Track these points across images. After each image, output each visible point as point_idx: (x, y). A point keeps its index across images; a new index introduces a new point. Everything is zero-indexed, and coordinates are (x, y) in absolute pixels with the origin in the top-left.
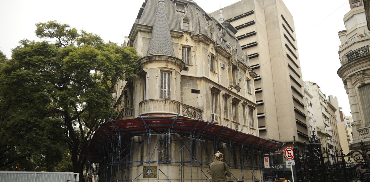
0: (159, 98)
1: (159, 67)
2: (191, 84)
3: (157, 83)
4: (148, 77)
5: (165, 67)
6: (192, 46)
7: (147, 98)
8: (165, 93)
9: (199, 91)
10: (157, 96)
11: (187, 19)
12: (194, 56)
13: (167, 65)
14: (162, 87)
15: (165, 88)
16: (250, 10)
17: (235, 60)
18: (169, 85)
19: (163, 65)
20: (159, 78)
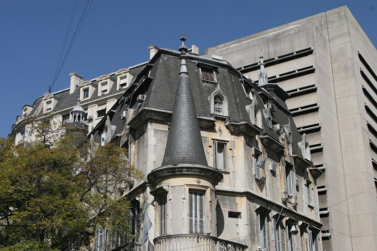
0: (188, 233)
1: (187, 185)
2: (228, 203)
3: (185, 209)
4: (170, 200)
5: (197, 184)
6: (228, 141)
7: (170, 232)
8: (196, 225)
9: (240, 213)
10: (186, 231)
11: (220, 96)
12: (231, 158)
13: (198, 180)
14: (191, 215)
15: (196, 217)
16: (307, 47)
17: (289, 155)
18: (201, 211)
19: (193, 181)
20: (187, 202)
